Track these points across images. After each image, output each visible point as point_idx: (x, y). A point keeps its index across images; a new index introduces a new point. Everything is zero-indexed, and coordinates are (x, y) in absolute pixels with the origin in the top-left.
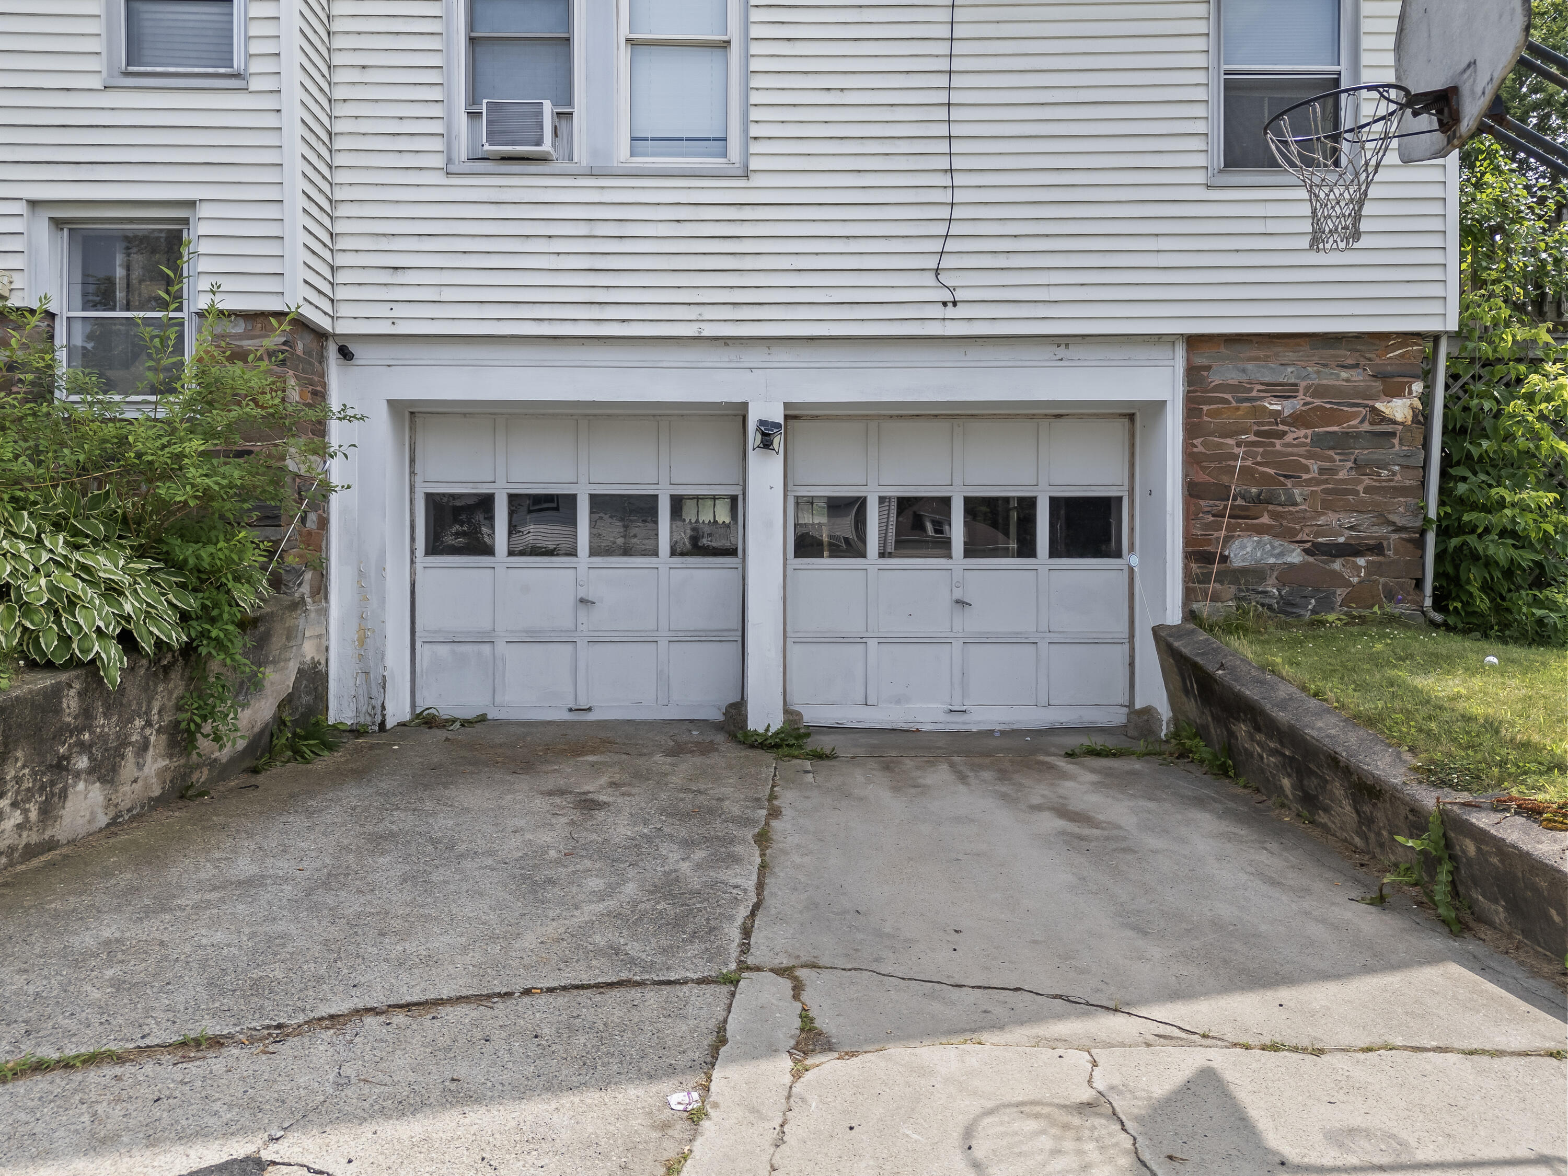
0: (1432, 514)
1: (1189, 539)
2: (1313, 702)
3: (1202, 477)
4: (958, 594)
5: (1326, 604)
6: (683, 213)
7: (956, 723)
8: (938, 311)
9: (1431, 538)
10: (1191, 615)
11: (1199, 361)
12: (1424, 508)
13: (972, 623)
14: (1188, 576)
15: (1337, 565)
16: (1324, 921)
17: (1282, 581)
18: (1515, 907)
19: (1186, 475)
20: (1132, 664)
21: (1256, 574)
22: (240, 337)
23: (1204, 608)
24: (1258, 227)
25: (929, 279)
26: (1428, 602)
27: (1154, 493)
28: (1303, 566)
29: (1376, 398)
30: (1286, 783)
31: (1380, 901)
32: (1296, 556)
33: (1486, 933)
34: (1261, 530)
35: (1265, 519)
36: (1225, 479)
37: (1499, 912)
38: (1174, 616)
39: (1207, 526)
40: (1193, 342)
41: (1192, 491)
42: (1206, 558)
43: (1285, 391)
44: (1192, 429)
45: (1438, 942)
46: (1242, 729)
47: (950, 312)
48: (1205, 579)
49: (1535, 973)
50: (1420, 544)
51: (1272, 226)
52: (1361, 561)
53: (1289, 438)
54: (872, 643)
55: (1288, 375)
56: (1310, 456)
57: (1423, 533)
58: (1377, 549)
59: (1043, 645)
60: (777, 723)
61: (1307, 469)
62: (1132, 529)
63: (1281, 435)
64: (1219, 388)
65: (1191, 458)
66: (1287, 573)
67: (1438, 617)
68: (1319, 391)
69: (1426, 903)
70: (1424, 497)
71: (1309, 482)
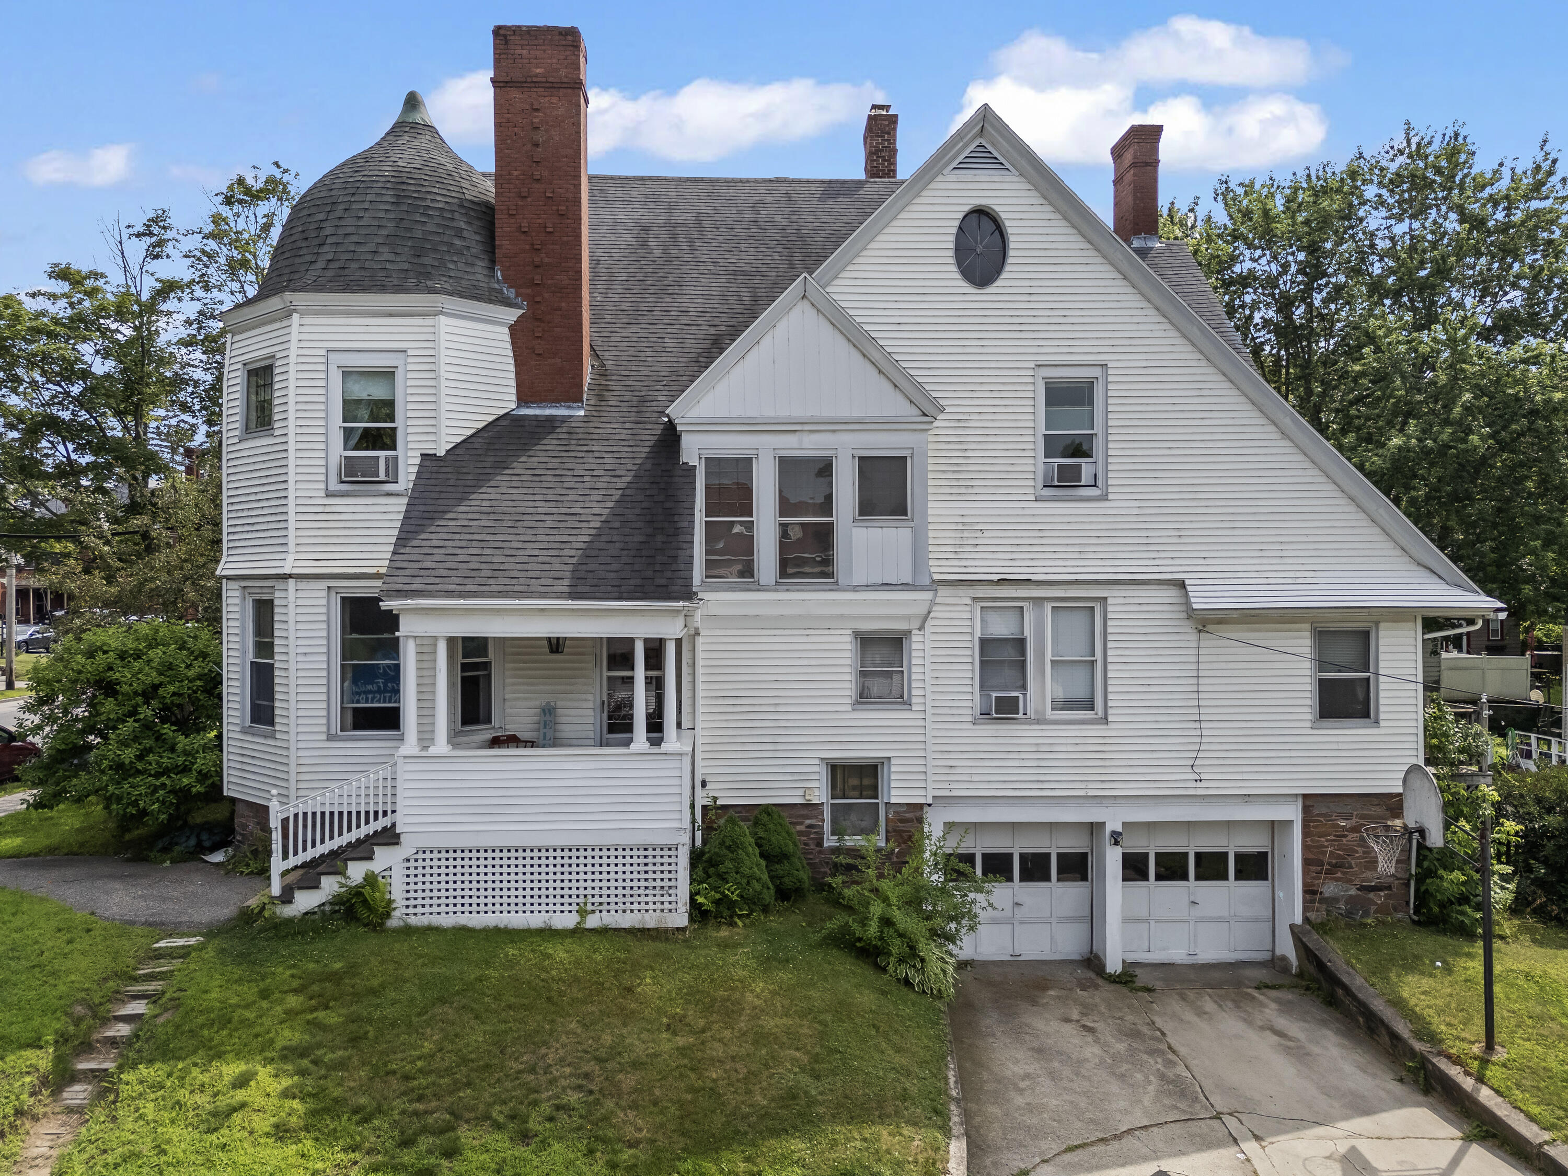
0: (1413, 872)
1: (1305, 884)
2: (1371, 989)
3: (1311, 856)
4: (1192, 899)
5: (1366, 914)
6: (1078, 741)
7: (1191, 960)
8: (1194, 784)
9: (1413, 883)
10: (1306, 919)
11: (1308, 803)
12: (1410, 870)
13: (1197, 912)
14: (1305, 901)
15: (1371, 895)
16: (1384, 1089)
17: (1346, 903)
18: (1443, 1088)
19: (1303, 855)
20: (1274, 931)
21: (1334, 900)
22: (904, 812)
23: (1312, 916)
24: (1335, 746)
25: (1189, 770)
26: (1412, 912)
27: (1287, 857)
28: (1357, 896)
29: (1387, 819)
30: (1361, 1019)
31: (1401, 1080)
32: (1353, 892)
33: (1435, 1094)
34: (1337, 879)
35: (1339, 875)
36: (1321, 857)
37: (1439, 1089)
38: (1298, 920)
39: (1313, 878)
40: (1305, 796)
41: (1306, 862)
42: (1314, 893)
43: (1347, 817)
44: (1306, 834)
45: (1421, 1098)
46: (1340, 992)
47: (1199, 784)
48: (1313, 902)
49: (1449, 1111)
50: (1408, 885)
51: (1341, 746)
52: (1382, 893)
53: (1349, 838)
54: (1152, 922)
55: (1348, 809)
56: (1359, 846)
57: (1409, 880)
58: (1389, 888)
59: (1232, 922)
60: (1119, 970)
61: (1357, 852)
62: (1273, 868)
63: (1346, 836)
64: (1318, 815)
65: (1305, 847)
66: (1350, 900)
67: (1416, 918)
68: (1363, 817)
69: (1416, 1082)
70: (1410, 865)
71: (1358, 858)
